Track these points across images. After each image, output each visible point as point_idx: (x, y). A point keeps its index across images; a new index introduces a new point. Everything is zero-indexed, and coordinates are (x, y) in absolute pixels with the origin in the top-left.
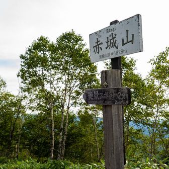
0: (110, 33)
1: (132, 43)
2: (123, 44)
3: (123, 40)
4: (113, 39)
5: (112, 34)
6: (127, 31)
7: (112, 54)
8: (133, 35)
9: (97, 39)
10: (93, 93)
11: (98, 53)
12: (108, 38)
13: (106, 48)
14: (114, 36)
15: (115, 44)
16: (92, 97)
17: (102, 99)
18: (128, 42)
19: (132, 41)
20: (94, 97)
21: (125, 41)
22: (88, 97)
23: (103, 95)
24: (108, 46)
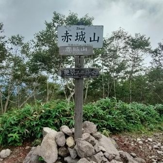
0: (80, 31)
2: (91, 41)
3: (91, 38)
4: (82, 35)
5: (82, 32)
6: (95, 34)
8: (98, 37)
9: (67, 31)
10: (70, 71)
11: (67, 42)
12: (77, 33)
14: (83, 34)
15: (84, 39)
16: (68, 74)
18: (94, 40)
19: (98, 41)
20: (70, 73)
21: (92, 39)
22: (64, 73)
23: (80, 72)
24: (77, 39)
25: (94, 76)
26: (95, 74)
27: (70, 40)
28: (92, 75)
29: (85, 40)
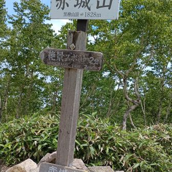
1: (109, 9)
2: (98, 7)
3: (98, 2)
7: (82, 15)
8: (111, 0)
10: (56, 53)
11: (63, 9)
13: (75, 6)
15: (87, 4)
16: (54, 58)
17: (68, 62)
18: (104, 6)
19: (109, 7)
20: (56, 58)
21: (101, 4)
22: (47, 57)
23: (70, 57)
24: (78, 4)
25: (92, 65)
26: (94, 62)
27: (68, 6)
28: (89, 65)
29: (89, 5)
